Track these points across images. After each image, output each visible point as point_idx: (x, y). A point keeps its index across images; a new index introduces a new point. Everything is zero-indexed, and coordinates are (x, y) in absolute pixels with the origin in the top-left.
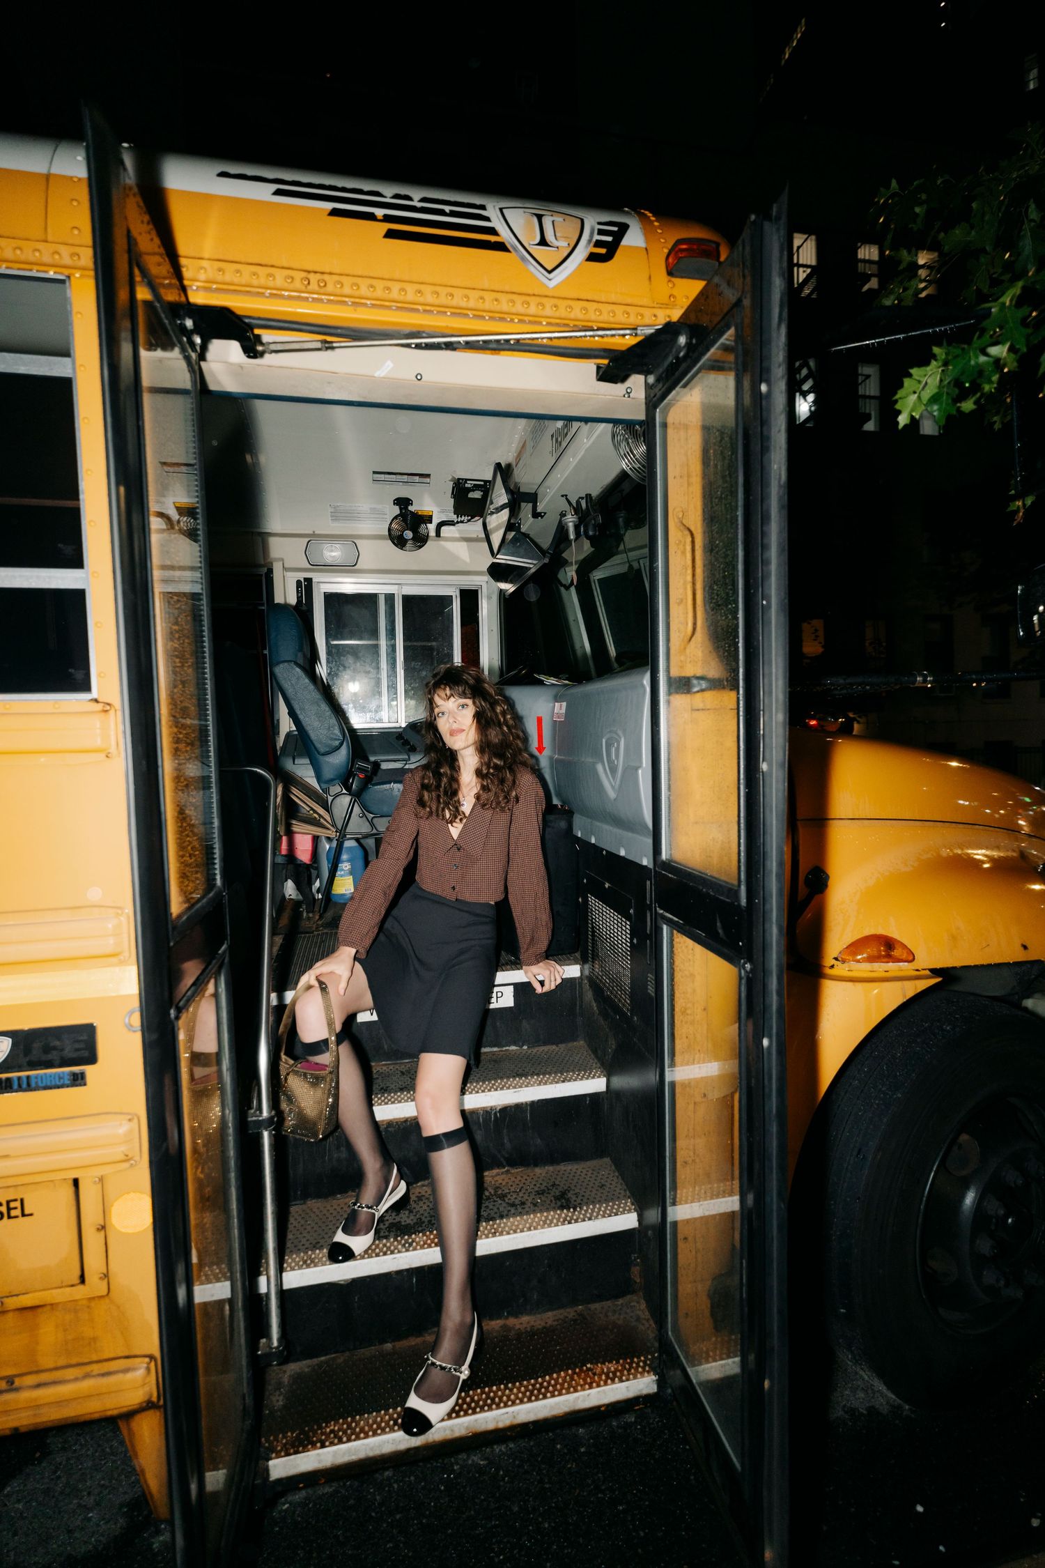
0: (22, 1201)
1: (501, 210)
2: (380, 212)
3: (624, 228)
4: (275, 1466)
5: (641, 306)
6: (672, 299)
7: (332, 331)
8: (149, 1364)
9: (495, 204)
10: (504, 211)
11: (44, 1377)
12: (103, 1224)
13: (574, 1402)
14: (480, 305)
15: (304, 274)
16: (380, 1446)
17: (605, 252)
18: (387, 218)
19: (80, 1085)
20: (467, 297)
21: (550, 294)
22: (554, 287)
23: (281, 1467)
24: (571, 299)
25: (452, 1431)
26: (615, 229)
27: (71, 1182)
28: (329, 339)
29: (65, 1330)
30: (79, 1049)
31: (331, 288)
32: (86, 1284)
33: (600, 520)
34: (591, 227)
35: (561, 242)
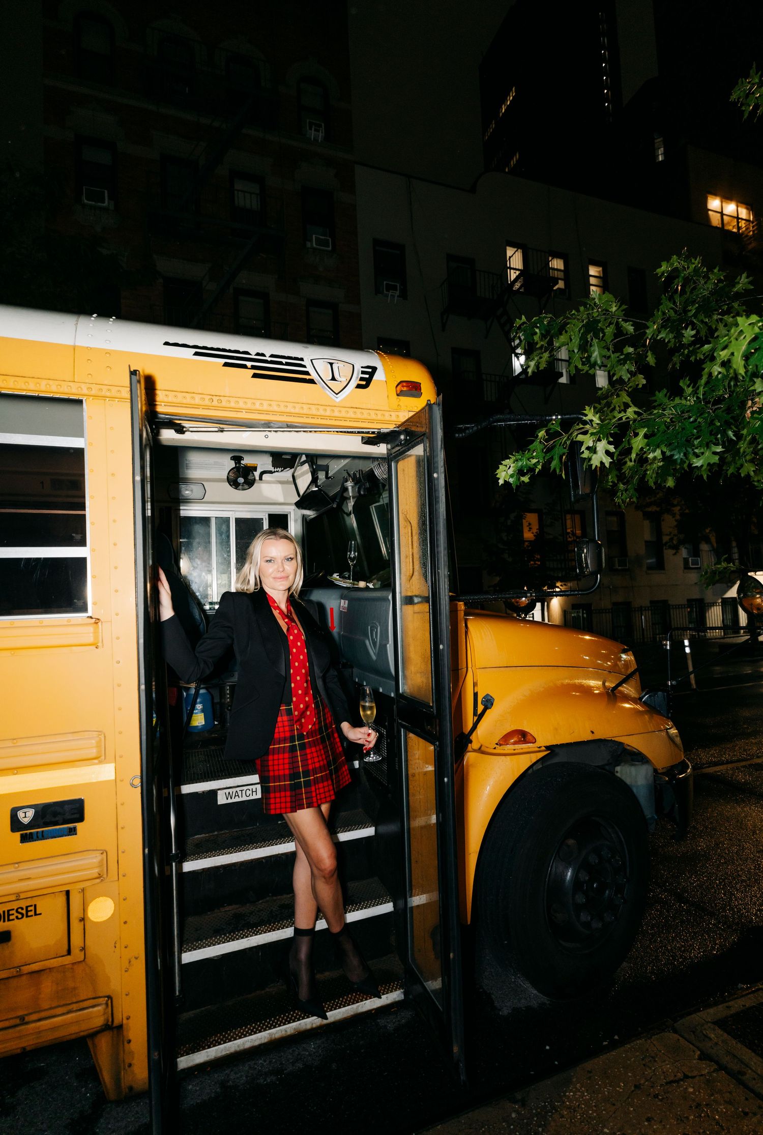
0: (35, 906)
1: (311, 360)
2: (249, 364)
3: (374, 369)
4: (181, 1061)
5: (384, 409)
6: (400, 406)
7: (224, 423)
8: (107, 1001)
9: (308, 357)
10: (313, 361)
11: (43, 1014)
12: (83, 917)
13: (357, 1008)
14: (301, 412)
15: (211, 397)
16: (243, 1044)
17: (366, 381)
18: (253, 367)
19: (73, 835)
20: (294, 407)
21: (337, 405)
22: (339, 402)
23: (184, 1062)
24: (348, 408)
25: (286, 1031)
26: (370, 370)
27: (64, 893)
28: (222, 426)
29: (57, 984)
30: (75, 814)
31: (224, 404)
32: (71, 954)
33: (368, 485)
34: (358, 369)
35: (342, 379)
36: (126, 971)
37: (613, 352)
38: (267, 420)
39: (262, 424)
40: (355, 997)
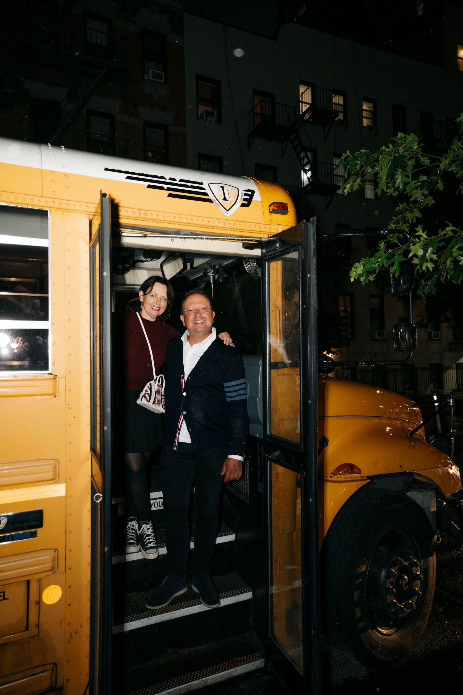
0: (4, 592)
1: (209, 184)
2: (165, 186)
3: (253, 192)
5: (260, 224)
6: (271, 221)
7: (148, 230)
8: (53, 667)
9: (206, 182)
10: (210, 185)
12: (38, 601)
13: (230, 673)
14: (203, 223)
15: (139, 211)
17: (247, 203)
18: (169, 189)
19: (34, 537)
20: (198, 220)
21: (227, 218)
22: (229, 216)
24: (236, 221)
26: (250, 193)
27: (26, 582)
28: (146, 233)
29: (17, 654)
30: (36, 521)
31: (148, 216)
32: (29, 630)
33: (225, 275)
34: (242, 192)
35: (231, 199)
36: (68, 643)
37: (412, 180)
38: (177, 229)
39: (174, 232)
40: (229, 664)
